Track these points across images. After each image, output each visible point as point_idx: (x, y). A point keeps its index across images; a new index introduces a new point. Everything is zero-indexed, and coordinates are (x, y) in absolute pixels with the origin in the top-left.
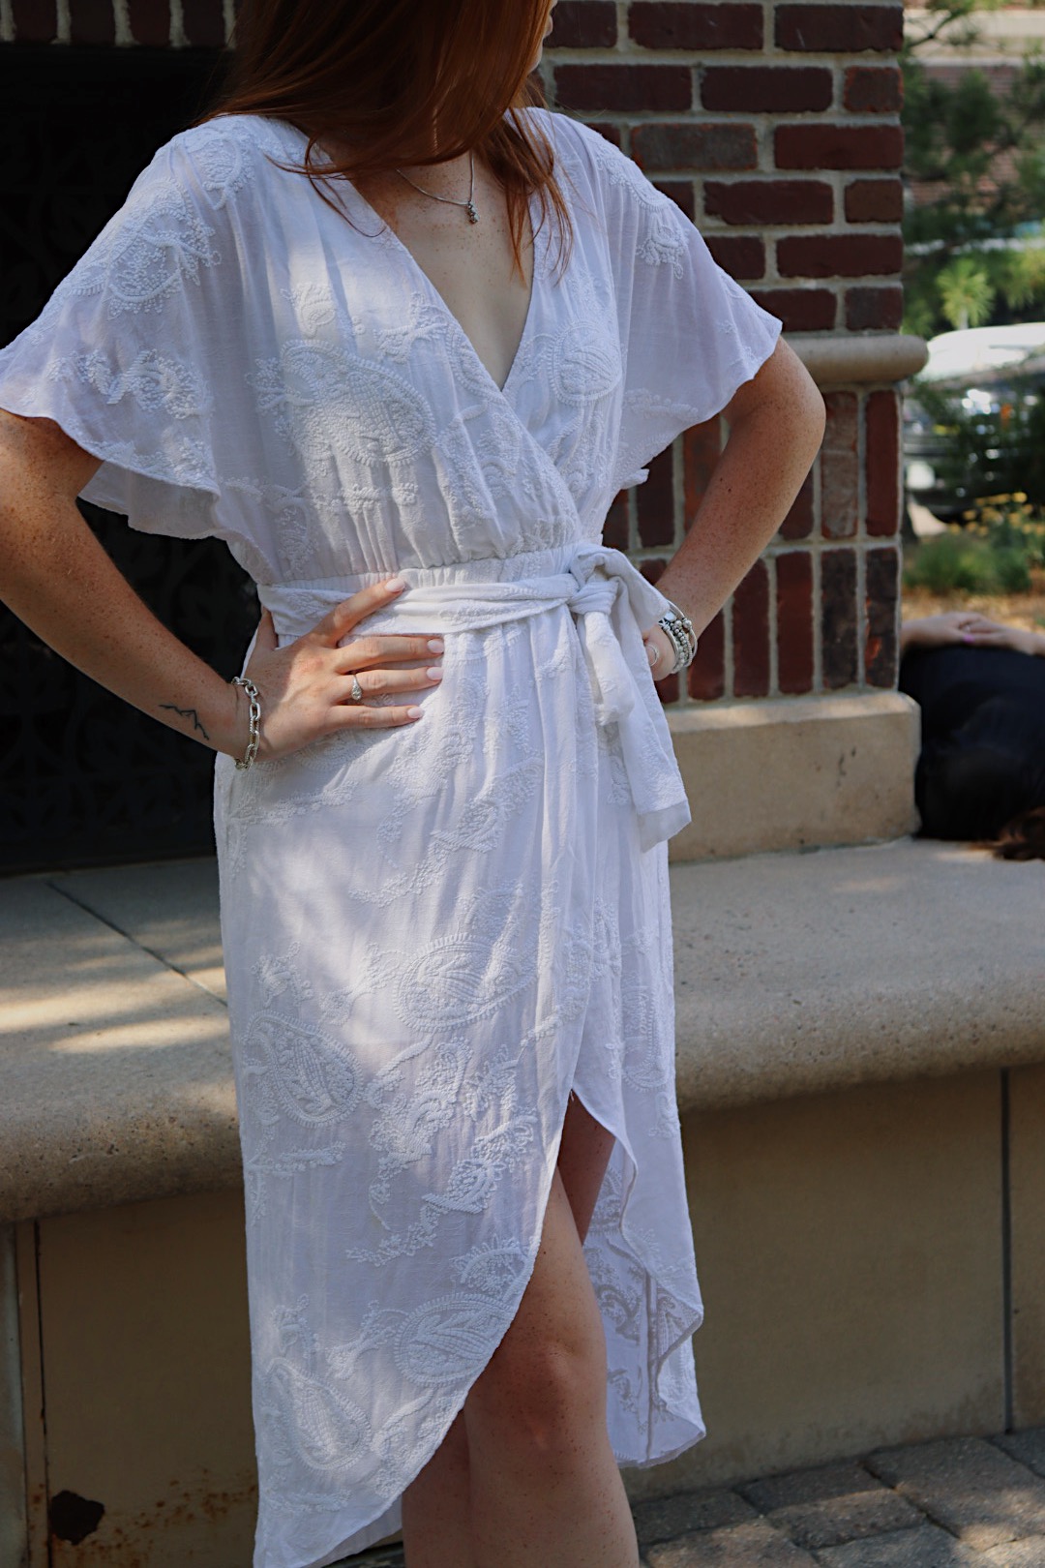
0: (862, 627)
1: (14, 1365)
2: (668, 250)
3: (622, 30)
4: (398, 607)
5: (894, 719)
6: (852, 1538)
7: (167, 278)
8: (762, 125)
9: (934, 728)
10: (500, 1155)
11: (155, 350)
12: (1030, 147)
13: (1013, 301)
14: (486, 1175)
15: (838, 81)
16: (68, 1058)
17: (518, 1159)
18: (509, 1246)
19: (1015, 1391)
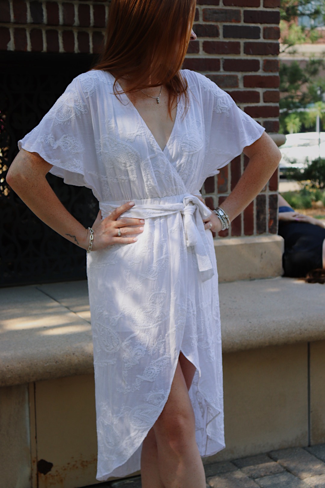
0: (268, 217)
1: (28, 423)
2: (224, 109)
3: (201, 48)
4: (132, 210)
5: (277, 243)
6: (265, 476)
7: (71, 115)
8: (240, 75)
9: (288, 245)
10: (159, 366)
11: (67, 135)
12: (311, 82)
13: (307, 126)
14: (155, 372)
15: (261, 63)
16: (44, 337)
17: (164, 368)
18: (161, 392)
19: (311, 434)
